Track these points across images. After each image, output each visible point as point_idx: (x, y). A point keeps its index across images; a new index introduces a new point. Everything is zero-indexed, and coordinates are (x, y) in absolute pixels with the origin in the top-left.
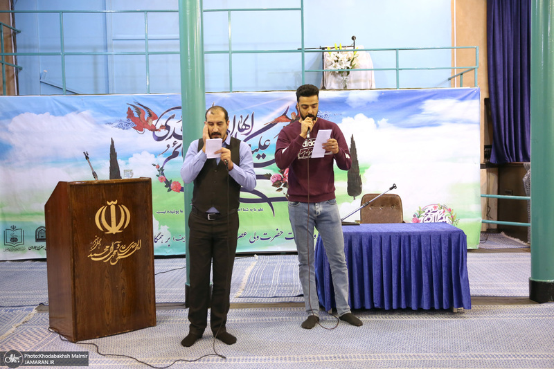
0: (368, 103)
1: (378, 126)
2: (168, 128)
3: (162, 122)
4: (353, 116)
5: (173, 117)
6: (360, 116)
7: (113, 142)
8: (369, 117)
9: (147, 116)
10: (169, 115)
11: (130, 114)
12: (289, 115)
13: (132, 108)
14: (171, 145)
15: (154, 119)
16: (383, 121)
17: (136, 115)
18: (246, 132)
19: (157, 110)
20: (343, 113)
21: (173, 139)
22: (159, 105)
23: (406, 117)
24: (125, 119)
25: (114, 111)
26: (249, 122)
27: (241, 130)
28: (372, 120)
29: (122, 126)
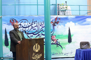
0: (73, 19)
1: (75, 25)
2: (21, 25)
3: (19, 23)
4: (69, 22)
5: (22, 22)
6: (71, 22)
7: (6, 29)
8: (73, 22)
9: (15, 21)
10: (21, 21)
11: (11, 21)
12: (53, 21)
13: (11, 20)
14: (22, 30)
15: (17, 22)
16: (77, 23)
17: (12, 21)
18: (42, 26)
19: (18, 20)
20: (67, 21)
21: (22, 28)
22: (19, 19)
23: (82, 23)
24: (9, 22)
25: (6, 20)
26: (43, 23)
27: (40, 26)
28: (74, 23)
29: (8, 24)
